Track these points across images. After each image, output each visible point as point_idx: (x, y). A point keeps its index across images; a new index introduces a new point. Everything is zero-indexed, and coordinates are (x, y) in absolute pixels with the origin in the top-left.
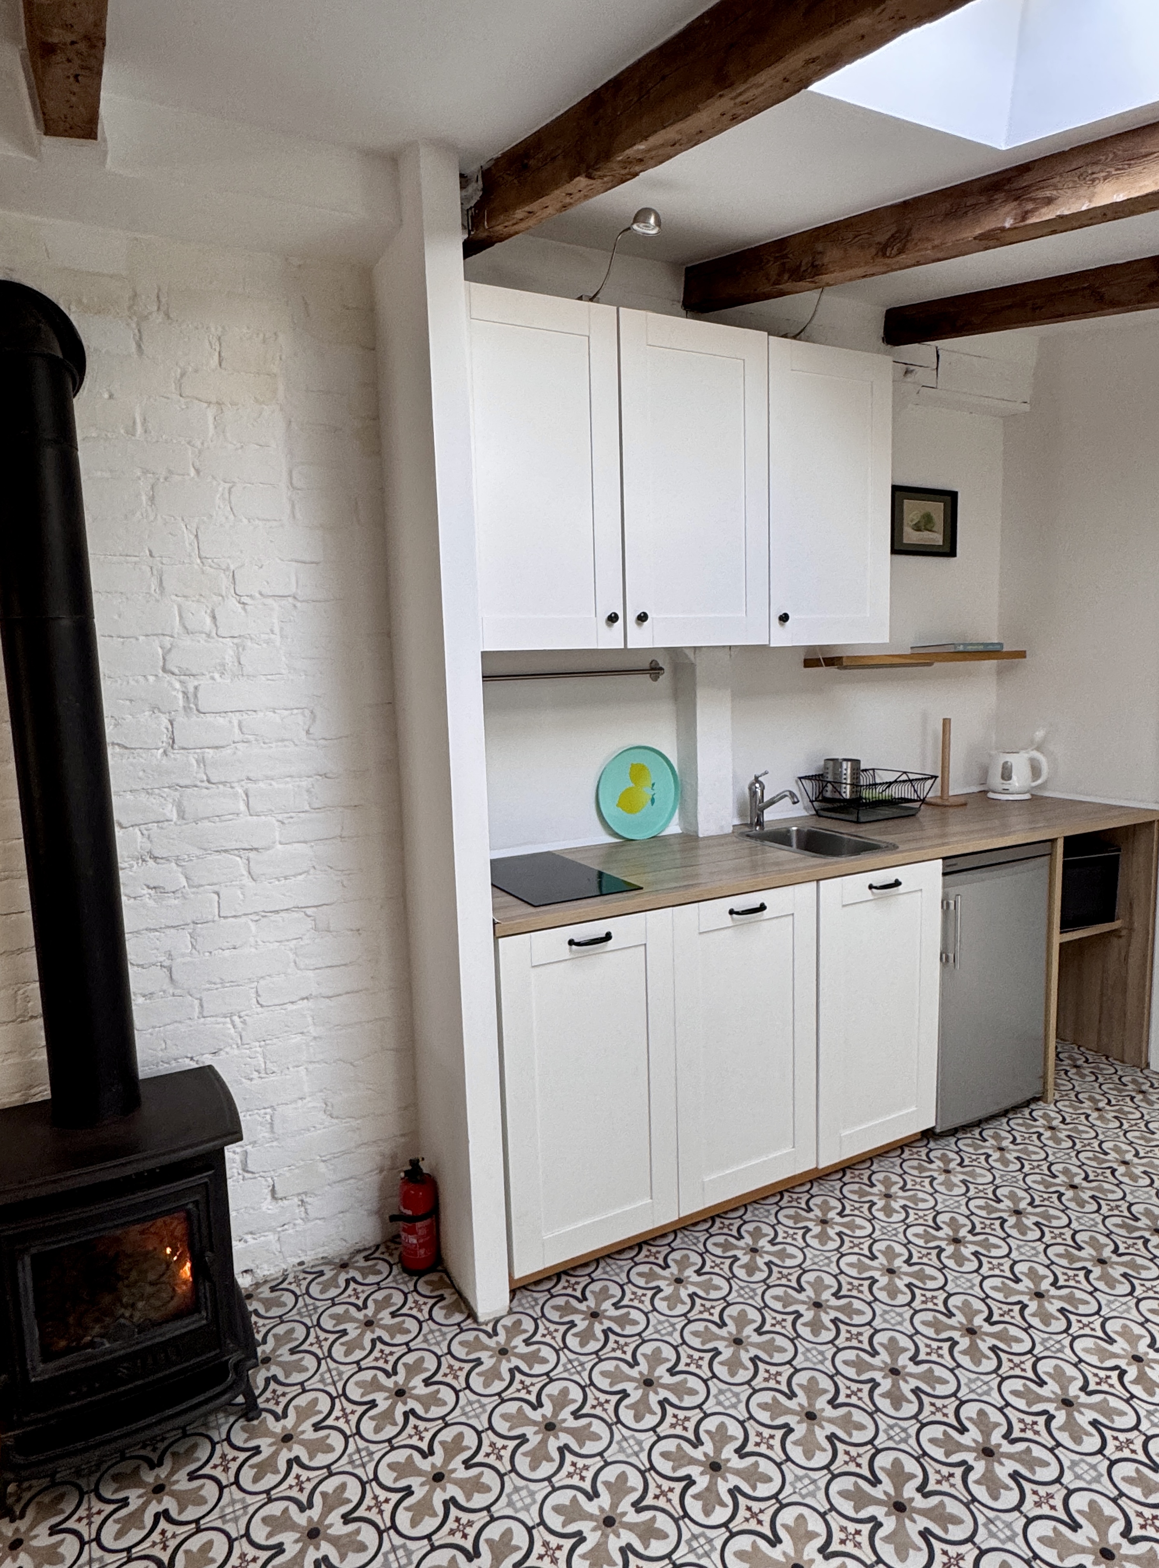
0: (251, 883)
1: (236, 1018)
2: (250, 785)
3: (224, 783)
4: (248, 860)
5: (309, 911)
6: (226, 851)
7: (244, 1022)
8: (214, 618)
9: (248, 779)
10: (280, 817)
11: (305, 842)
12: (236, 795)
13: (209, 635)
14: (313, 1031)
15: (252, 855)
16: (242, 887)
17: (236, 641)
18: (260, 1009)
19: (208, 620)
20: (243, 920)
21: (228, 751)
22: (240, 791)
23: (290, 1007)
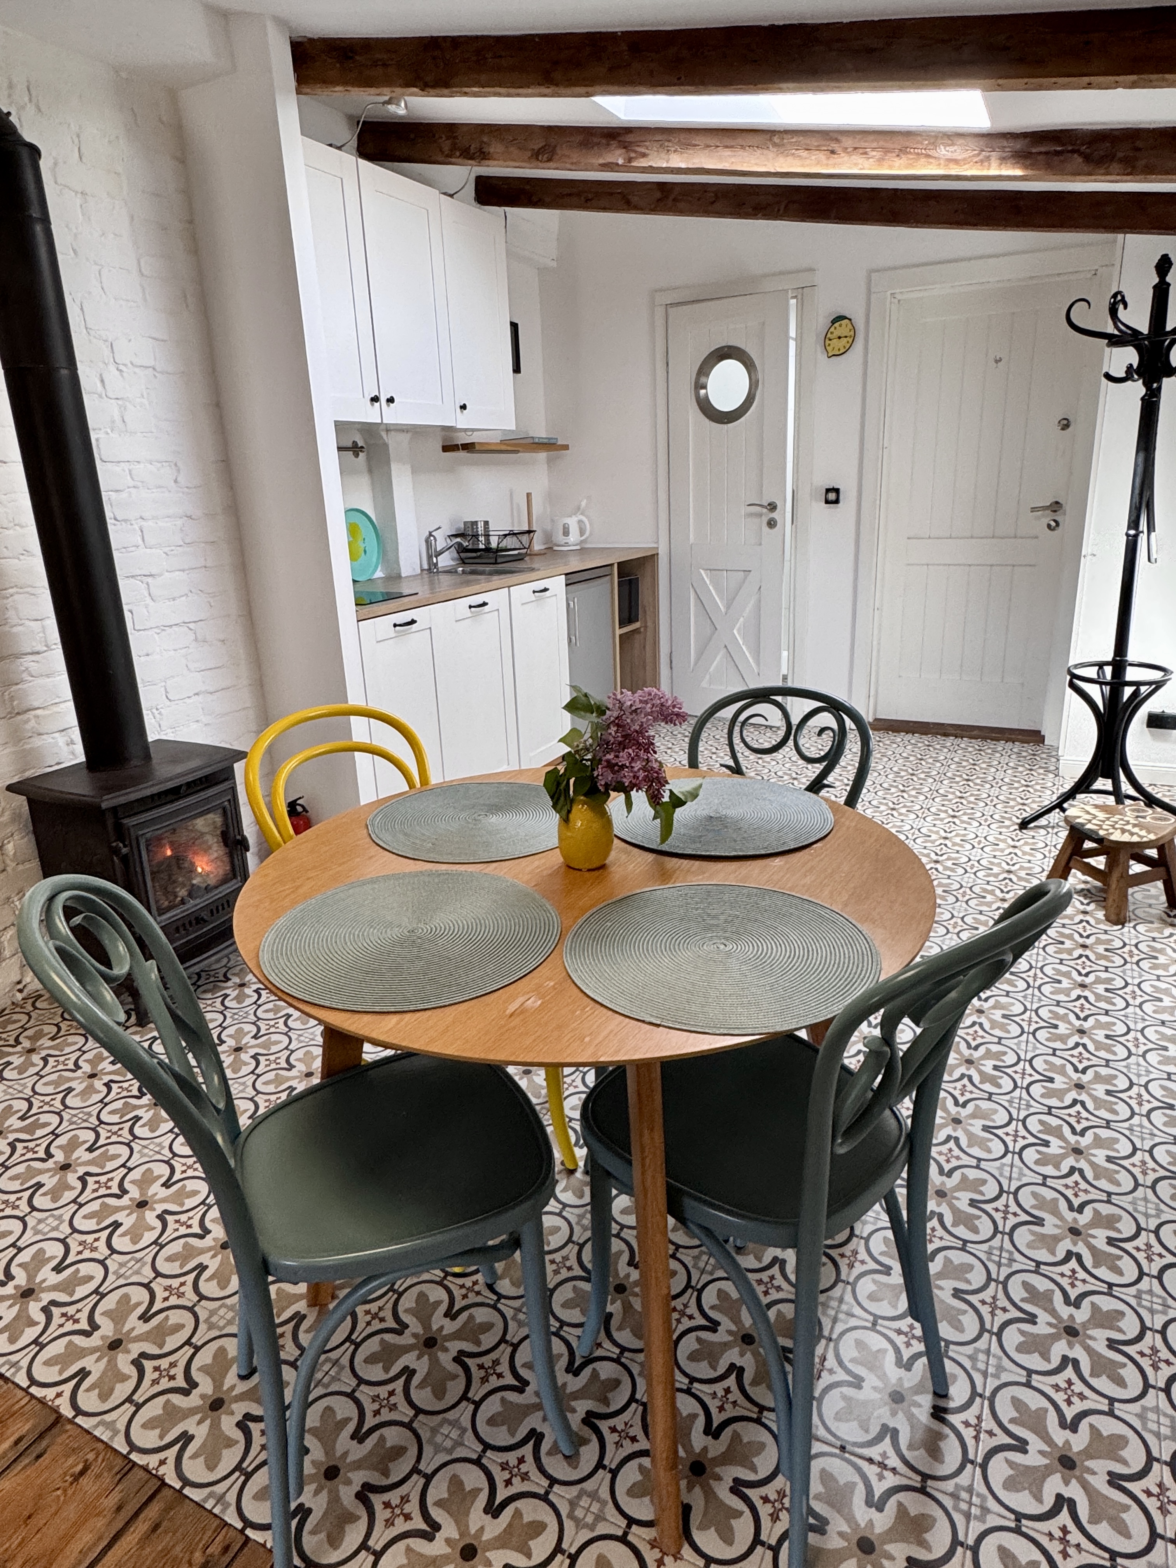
0: (151, 603)
1: (154, 711)
2: (143, 523)
3: (125, 521)
4: (148, 584)
5: (192, 626)
6: (133, 577)
7: (160, 713)
8: (102, 381)
9: (142, 518)
10: (166, 549)
11: (183, 571)
12: (134, 530)
13: (100, 396)
14: (205, 719)
15: (150, 580)
16: (146, 606)
17: (120, 402)
18: (168, 703)
19: (99, 384)
20: (149, 633)
21: (124, 495)
22: (136, 527)
23: (187, 700)
